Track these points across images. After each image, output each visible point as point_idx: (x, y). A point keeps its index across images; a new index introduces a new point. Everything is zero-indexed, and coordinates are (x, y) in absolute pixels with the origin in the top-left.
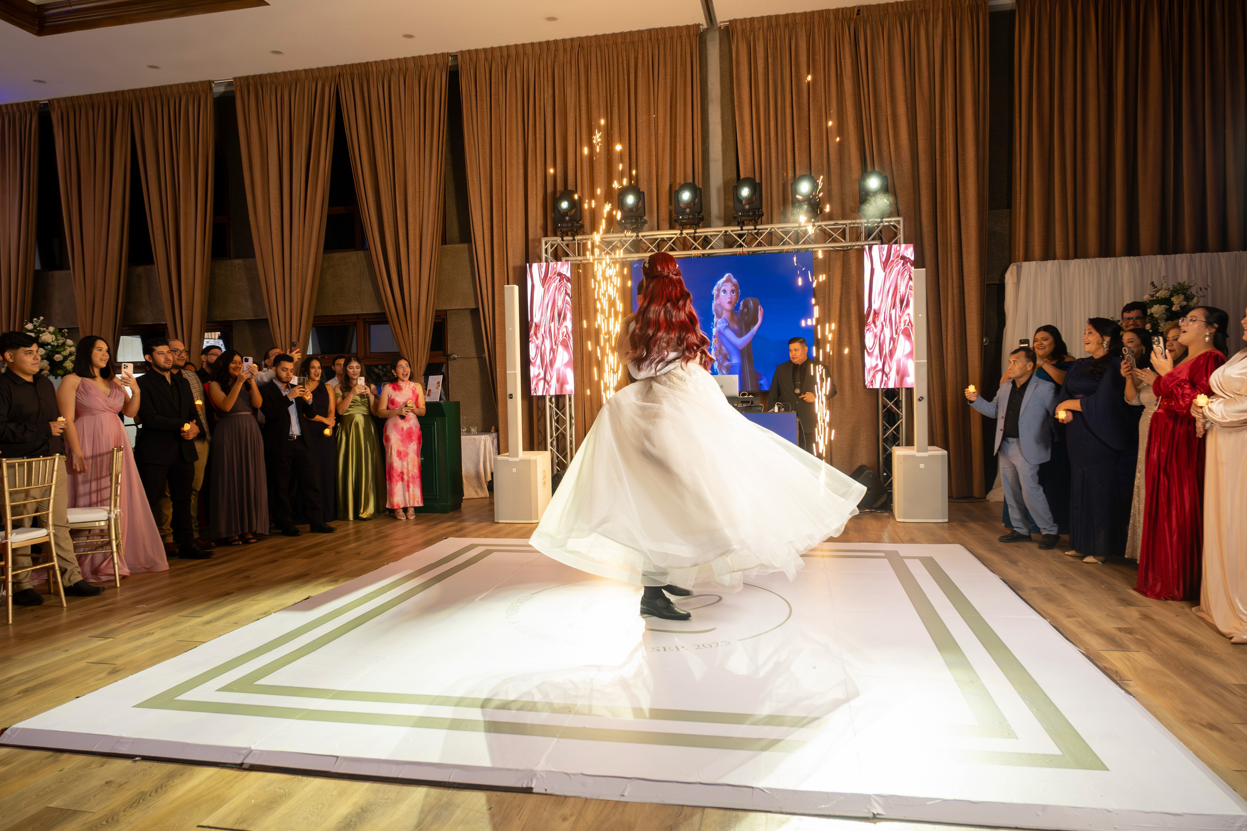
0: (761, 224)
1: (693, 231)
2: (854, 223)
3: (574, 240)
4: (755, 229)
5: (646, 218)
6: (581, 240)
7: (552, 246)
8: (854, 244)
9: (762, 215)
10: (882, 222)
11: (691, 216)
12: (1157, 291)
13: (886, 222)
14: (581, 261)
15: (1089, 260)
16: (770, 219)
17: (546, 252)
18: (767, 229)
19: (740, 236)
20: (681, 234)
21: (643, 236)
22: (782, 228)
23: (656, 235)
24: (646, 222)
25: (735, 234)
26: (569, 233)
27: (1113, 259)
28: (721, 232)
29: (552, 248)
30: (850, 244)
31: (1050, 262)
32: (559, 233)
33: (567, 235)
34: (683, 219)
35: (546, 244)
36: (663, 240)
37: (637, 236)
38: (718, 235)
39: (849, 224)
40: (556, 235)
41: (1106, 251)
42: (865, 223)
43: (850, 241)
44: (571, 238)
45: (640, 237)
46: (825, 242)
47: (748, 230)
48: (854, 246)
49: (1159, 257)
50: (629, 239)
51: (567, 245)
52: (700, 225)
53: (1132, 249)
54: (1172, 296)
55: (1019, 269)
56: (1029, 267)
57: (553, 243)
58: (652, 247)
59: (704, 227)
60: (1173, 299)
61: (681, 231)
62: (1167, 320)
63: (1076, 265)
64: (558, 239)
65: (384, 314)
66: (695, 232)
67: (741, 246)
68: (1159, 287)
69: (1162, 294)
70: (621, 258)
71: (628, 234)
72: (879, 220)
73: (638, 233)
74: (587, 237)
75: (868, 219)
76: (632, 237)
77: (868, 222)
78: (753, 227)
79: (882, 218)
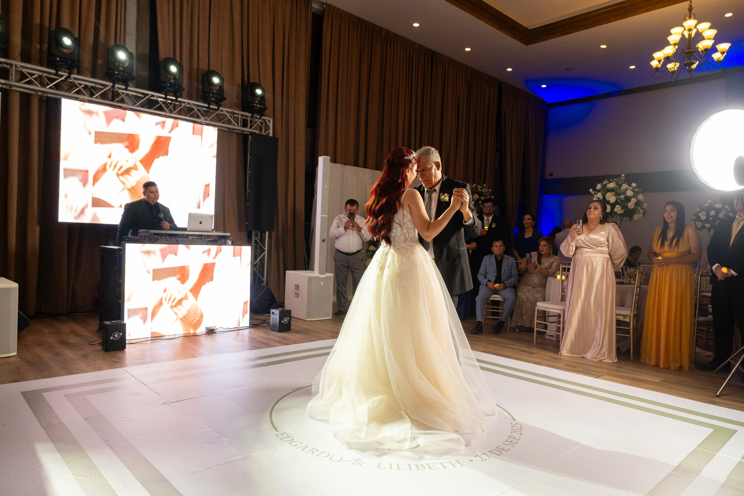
0: (180, 98)
1: (124, 87)
2: (243, 115)
4: (176, 100)
8: (243, 129)
10: (260, 119)
11: (125, 74)
13: (262, 119)
18: (184, 103)
20: (113, 86)
21: (75, 78)
22: (196, 105)
23: (87, 81)
25: (158, 100)
28: (147, 94)
30: (241, 128)
34: (118, 74)
36: (86, 87)
37: (69, 77)
38: (145, 97)
39: (241, 115)
43: (241, 126)
45: (72, 79)
46: (219, 122)
47: (170, 99)
48: (239, 130)
52: (130, 84)
58: (82, 91)
59: (133, 86)
61: (115, 84)
66: (126, 89)
67: (163, 110)
70: (43, 92)
71: (60, 73)
72: (259, 117)
73: (70, 74)
74: (12, 62)
75: (253, 114)
76: (62, 76)
77: (252, 116)
78: (174, 98)
79: (261, 116)
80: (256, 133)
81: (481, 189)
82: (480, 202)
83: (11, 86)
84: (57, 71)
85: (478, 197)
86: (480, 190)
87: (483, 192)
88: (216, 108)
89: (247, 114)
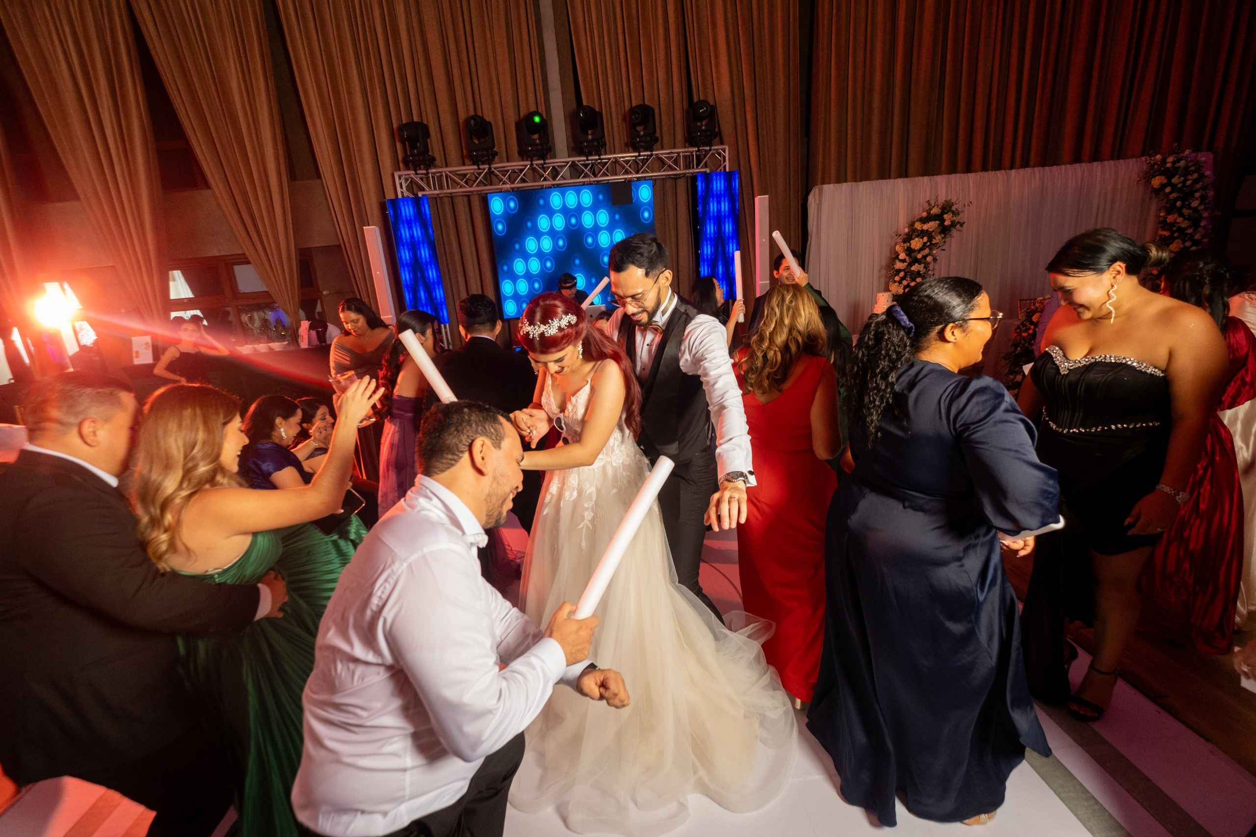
0: (606, 154)
1: (542, 162)
2: (686, 152)
3: (428, 173)
4: (600, 159)
5: (495, 149)
6: (434, 173)
7: (406, 180)
8: (687, 171)
9: (605, 145)
10: (710, 150)
11: (539, 147)
12: (931, 209)
13: (714, 150)
14: (438, 195)
15: (874, 182)
16: (612, 149)
17: (401, 187)
18: (609, 159)
19: (586, 166)
20: (532, 165)
21: (495, 169)
22: (623, 157)
23: (507, 167)
24: (496, 154)
25: (582, 165)
26: (422, 166)
27: (892, 181)
28: (568, 163)
29: (406, 182)
30: (684, 172)
31: (844, 184)
32: (411, 166)
33: (420, 169)
34: (532, 150)
35: (400, 178)
36: (514, 172)
37: (490, 168)
38: (566, 166)
39: (683, 152)
40: (409, 169)
41: (884, 174)
42: (697, 151)
43: (683, 169)
44: (424, 172)
45: (493, 169)
46: (660, 171)
47: (592, 160)
48: (685, 174)
49: (926, 178)
50: (481, 171)
51: (422, 179)
52: (548, 156)
53: (904, 173)
54: (943, 213)
55: (821, 191)
56: (828, 189)
57: (407, 177)
58: (505, 179)
59: (551, 158)
60: (945, 216)
61: (531, 161)
62: (940, 233)
63: (864, 187)
64: (411, 172)
65: (244, 254)
66: (545, 163)
67: (586, 176)
68: (933, 205)
69: (935, 211)
70: (476, 191)
71: (481, 167)
72: (708, 148)
73: (490, 165)
74: (441, 170)
75: (699, 147)
76: (484, 169)
77: (699, 150)
78: (597, 157)
79: (711, 146)
80: (705, 172)
81: (1174, 163)
82: (1168, 190)
83: (451, 194)
84: (478, 166)
85: (1165, 181)
86: (1169, 165)
87: (1179, 167)
88: (649, 153)
89: (690, 149)
